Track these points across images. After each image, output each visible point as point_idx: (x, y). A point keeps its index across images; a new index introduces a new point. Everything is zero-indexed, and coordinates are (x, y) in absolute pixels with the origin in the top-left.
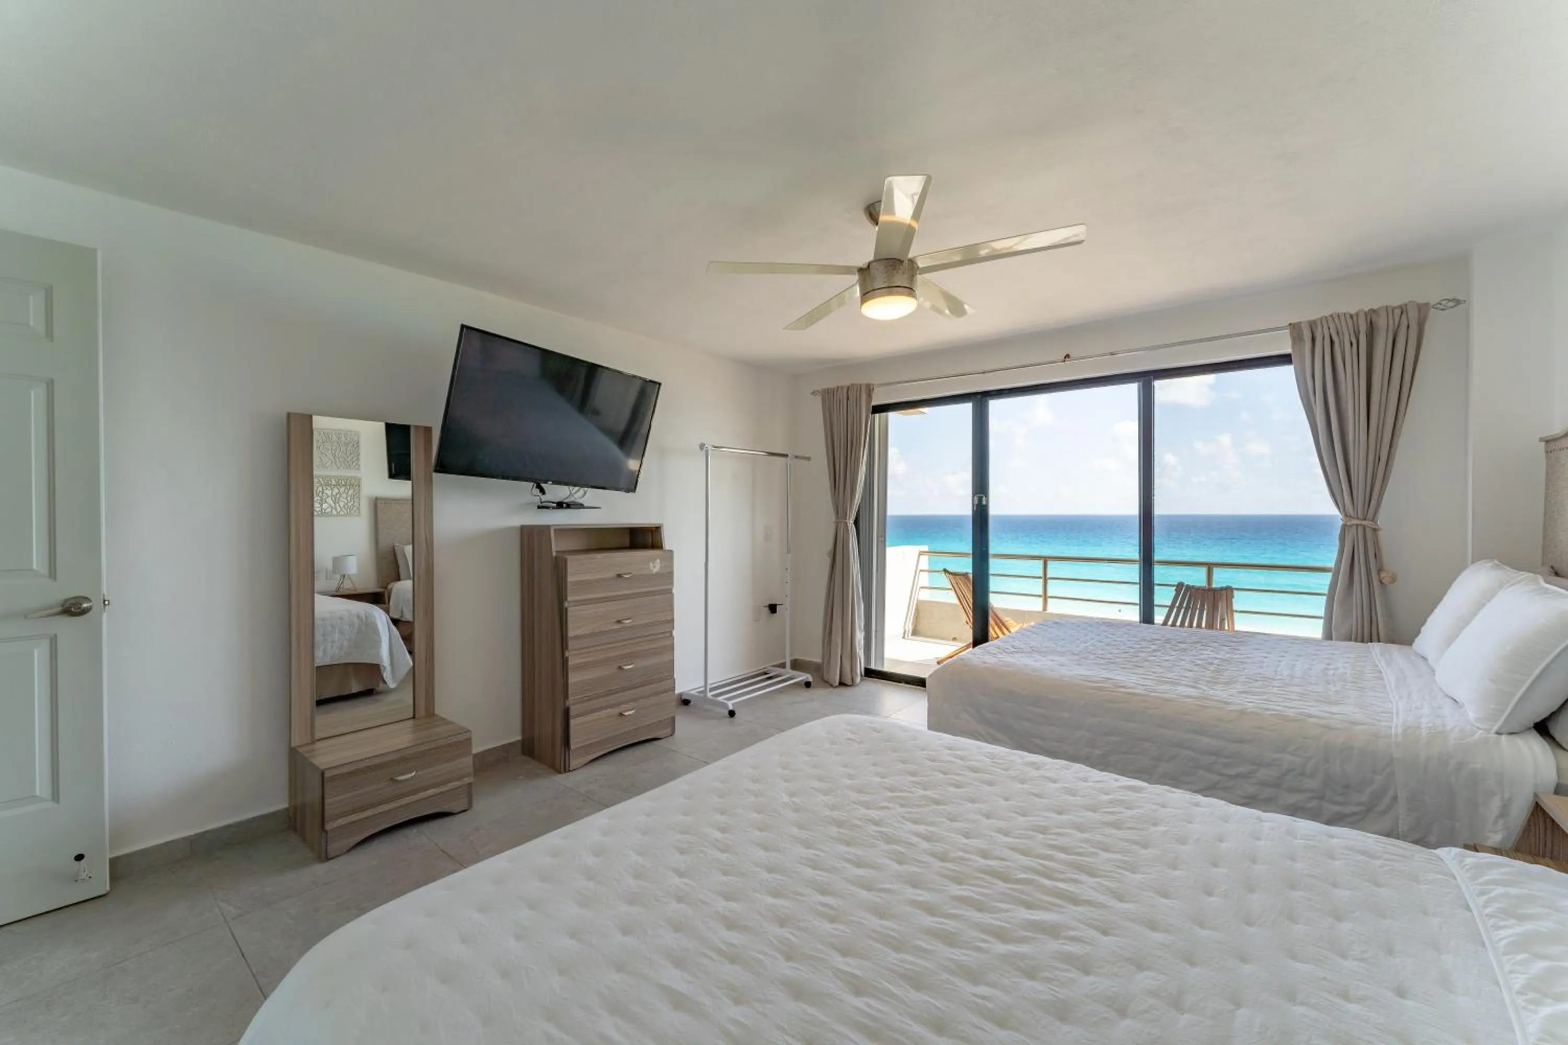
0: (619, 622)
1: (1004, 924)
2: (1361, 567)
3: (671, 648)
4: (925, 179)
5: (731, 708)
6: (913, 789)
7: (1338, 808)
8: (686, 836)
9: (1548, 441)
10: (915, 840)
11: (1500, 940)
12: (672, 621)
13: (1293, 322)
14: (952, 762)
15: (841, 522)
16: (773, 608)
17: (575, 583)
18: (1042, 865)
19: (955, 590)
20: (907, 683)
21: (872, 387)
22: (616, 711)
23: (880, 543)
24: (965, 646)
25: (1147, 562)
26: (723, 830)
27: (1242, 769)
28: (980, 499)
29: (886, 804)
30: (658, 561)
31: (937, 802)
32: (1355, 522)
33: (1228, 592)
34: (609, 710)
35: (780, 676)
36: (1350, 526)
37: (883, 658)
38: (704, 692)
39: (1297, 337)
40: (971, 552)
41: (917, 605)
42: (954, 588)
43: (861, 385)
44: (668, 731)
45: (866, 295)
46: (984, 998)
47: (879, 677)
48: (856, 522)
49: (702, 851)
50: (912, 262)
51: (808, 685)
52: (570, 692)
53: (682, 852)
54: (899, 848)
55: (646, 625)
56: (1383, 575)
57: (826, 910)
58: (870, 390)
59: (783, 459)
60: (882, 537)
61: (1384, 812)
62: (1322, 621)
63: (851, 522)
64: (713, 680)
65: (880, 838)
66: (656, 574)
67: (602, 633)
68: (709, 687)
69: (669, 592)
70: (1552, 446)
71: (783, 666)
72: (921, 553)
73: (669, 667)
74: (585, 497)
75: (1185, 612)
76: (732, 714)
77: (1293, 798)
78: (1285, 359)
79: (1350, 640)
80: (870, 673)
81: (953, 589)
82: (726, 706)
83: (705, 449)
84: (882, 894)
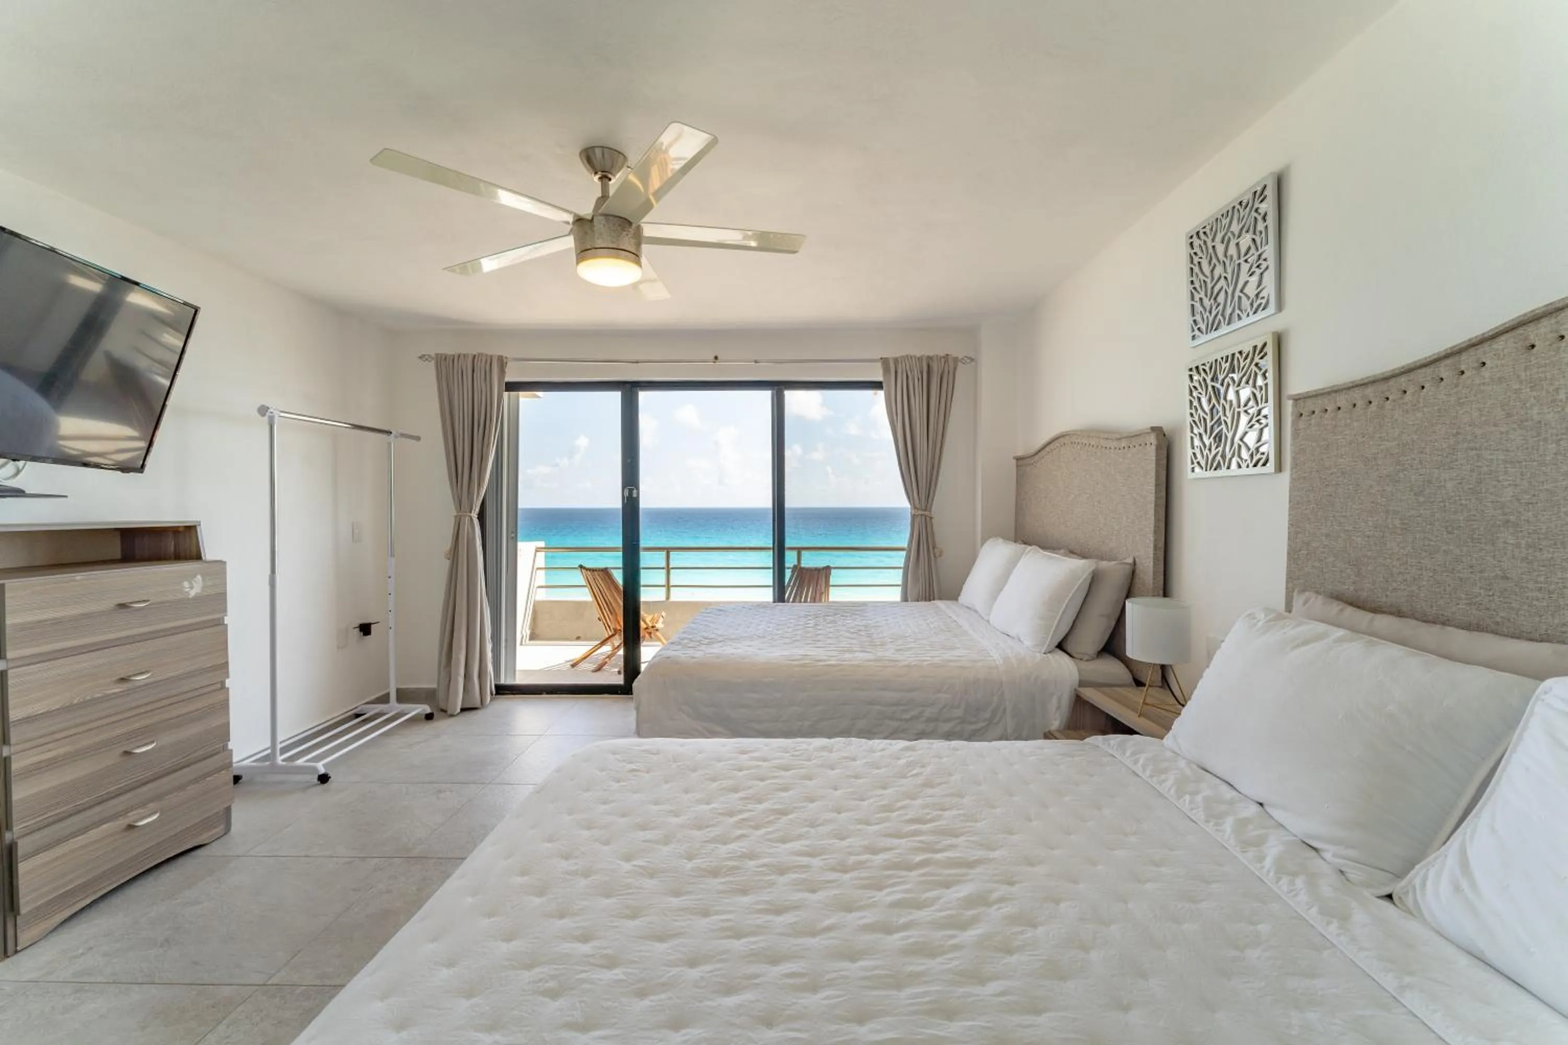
0: (123, 680)
1: (949, 912)
2: (923, 547)
3: (224, 706)
4: (710, 139)
5: (322, 771)
6: (750, 807)
7: (973, 727)
8: (538, 970)
9: (1018, 459)
10: (805, 860)
11: (1169, 790)
12: (226, 664)
13: (883, 357)
14: (758, 766)
15: (466, 515)
16: (365, 629)
17: (23, 627)
18: (920, 842)
19: (591, 588)
20: (548, 693)
21: (505, 361)
22: (123, 822)
23: (510, 541)
24: (600, 644)
25: (780, 550)
26: (585, 939)
27: (913, 713)
28: (631, 491)
29: (739, 832)
30: (199, 577)
31: (783, 813)
32: (920, 512)
33: (826, 571)
34: (104, 826)
35: (384, 714)
36: (917, 516)
37: (515, 671)
38: (270, 757)
39: (886, 370)
40: (621, 545)
41: (534, 605)
42: (590, 585)
43: (491, 357)
44: (220, 829)
45: (584, 252)
46: (1002, 994)
47: (514, 692)
48: (481, 516)
49: (583, 981)
50: (639, 228)
51: (429, 717)
52: (15, 816)
53: (553, 994)
54: (794, 876)
55: (179, 678)
56: (936, 550)
57: (798, 981)
58: (502, 363)
59: (384, 436)
60: (512, 533)
61: (998, 722)
62: (900, 588)
63: (475, 515)
64: (283, 735)
65: (769, 872)
66: (197, 598)
67: (94, 701)
68: (279, 746)
69: (219, 624)
70: (1021, 462)
71: (385, 699)
72: (538, 550)
73: (224, 733)
74: (19, 477)
75: (791, 589)
76: (324, 779)
77: (947, 727)
78: (877, 385)
79: (918, 601)
80: (502, 690)
81: (588, 585)
82: (315, 769)
83: (268, 414)
84: (832, 934)
